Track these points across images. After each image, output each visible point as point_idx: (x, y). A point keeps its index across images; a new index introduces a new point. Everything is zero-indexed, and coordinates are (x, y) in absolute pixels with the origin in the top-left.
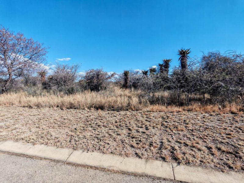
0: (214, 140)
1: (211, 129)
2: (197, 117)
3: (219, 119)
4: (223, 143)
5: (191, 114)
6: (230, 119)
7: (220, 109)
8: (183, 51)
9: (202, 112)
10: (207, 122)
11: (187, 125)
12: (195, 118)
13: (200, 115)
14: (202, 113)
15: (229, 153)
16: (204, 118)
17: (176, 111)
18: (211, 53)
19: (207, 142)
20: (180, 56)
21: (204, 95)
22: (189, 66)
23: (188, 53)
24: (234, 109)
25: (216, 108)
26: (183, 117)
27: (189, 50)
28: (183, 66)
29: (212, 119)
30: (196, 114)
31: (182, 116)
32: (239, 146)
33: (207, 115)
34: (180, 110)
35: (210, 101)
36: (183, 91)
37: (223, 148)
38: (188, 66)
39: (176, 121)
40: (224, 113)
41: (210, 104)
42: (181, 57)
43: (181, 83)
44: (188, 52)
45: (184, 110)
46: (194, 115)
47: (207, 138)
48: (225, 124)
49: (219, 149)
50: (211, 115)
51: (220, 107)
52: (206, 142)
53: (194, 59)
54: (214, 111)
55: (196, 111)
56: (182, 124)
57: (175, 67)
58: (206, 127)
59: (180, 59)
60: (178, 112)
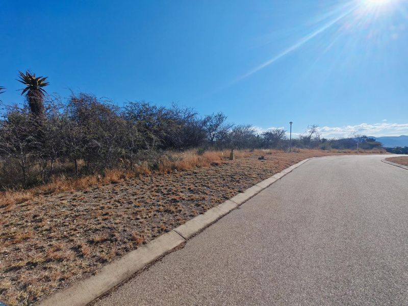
0: (85, 231)
1: (83, 215)
2: (63, 202)
3: (96, 196)
4: (98, 230)
5: (52, 199)
6: (109, 192)
7: (98, 179)
8: (31, 77)
9: (72, 190)
10: (79, 205)
11: (40, 224)
12: (58, 205)
13: (68, 197)
14: (72, 193)
15: (103, 241)
16: (74, 199)
17: (17, 200)
18: (85, 96)
19: (75, 239)
20: (26, 86)
21: (76, 162)
22: (47, 109)
23: (44, 85)
24: (115, 178)
25: (93, 180)
26: (33, 210)
27: (45, 79)
28: (35, 106)
29: (87, 199)
30: (62, 197)
31: (29, 207)
32: (115, 226)
33: (79, 193)
34: (28, 195)
35: (86, 171)
36: (33, 159)
37: (97, 238)
38: (45, 109)
39: (12, 224)
40: (104, 185)
41: (86, 174)
42: (27, 88)
43: (29, 141)
44: (42, 83)
45: (37, 194)
46: (57, 200)
47: (75, 232)
48: (103, 201)
49: (91, 242)
50: (86, 192)
51: (99, 177)
52: (72, 241)
53: (53, 99)
54: (90, 186)
55: (62, 191)
56: (29, 224)
57: (16, 107)
58: (76, 215)
59: (26, 92)
60: (19, 203)
